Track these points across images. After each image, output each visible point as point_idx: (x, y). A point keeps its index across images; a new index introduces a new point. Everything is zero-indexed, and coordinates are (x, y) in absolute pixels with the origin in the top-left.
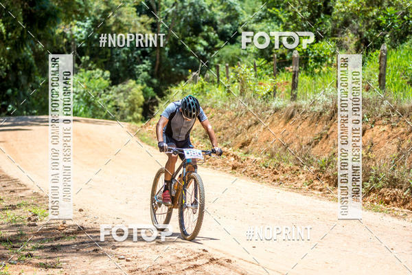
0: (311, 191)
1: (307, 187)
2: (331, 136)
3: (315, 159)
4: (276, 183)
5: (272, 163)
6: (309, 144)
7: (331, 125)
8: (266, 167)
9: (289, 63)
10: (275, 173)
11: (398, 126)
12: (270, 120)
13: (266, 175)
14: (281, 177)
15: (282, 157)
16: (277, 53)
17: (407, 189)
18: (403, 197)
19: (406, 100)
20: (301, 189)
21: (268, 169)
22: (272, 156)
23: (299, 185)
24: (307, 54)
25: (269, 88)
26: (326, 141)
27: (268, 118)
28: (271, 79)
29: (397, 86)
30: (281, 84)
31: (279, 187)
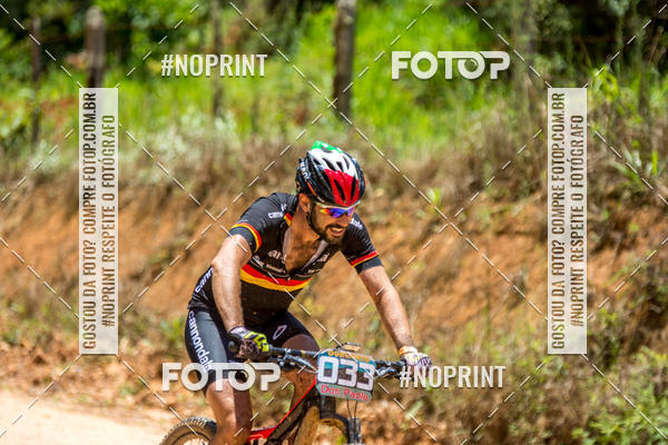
0: (142, 410)
1: (130, 400)
2: (197, 255)
3: (153, 319)
4: (41, 390)
5: (28, 333)
6: (136, 277)
7: (198, 222)
8: (12, 344)
9: (76, 45)
10: (39, 361)
11: (388, 225)
12: (23, 208)
13: (11, 367)
14: (57, 372)
15: (58, 314)
16: (41, 16)
17: (413, 402)
18: (403, 426)
19: (411, 149)
20: (112, 405)
21: (16, 350)
22: (29, 312)
23: (108, 393)
24: (126, 18)
25: (19, 116)
26: (184, 269)
27: (16, 204)
28: (25, 92)
29: (387, 109)
30: (54, 105)
31: (50, 401)
